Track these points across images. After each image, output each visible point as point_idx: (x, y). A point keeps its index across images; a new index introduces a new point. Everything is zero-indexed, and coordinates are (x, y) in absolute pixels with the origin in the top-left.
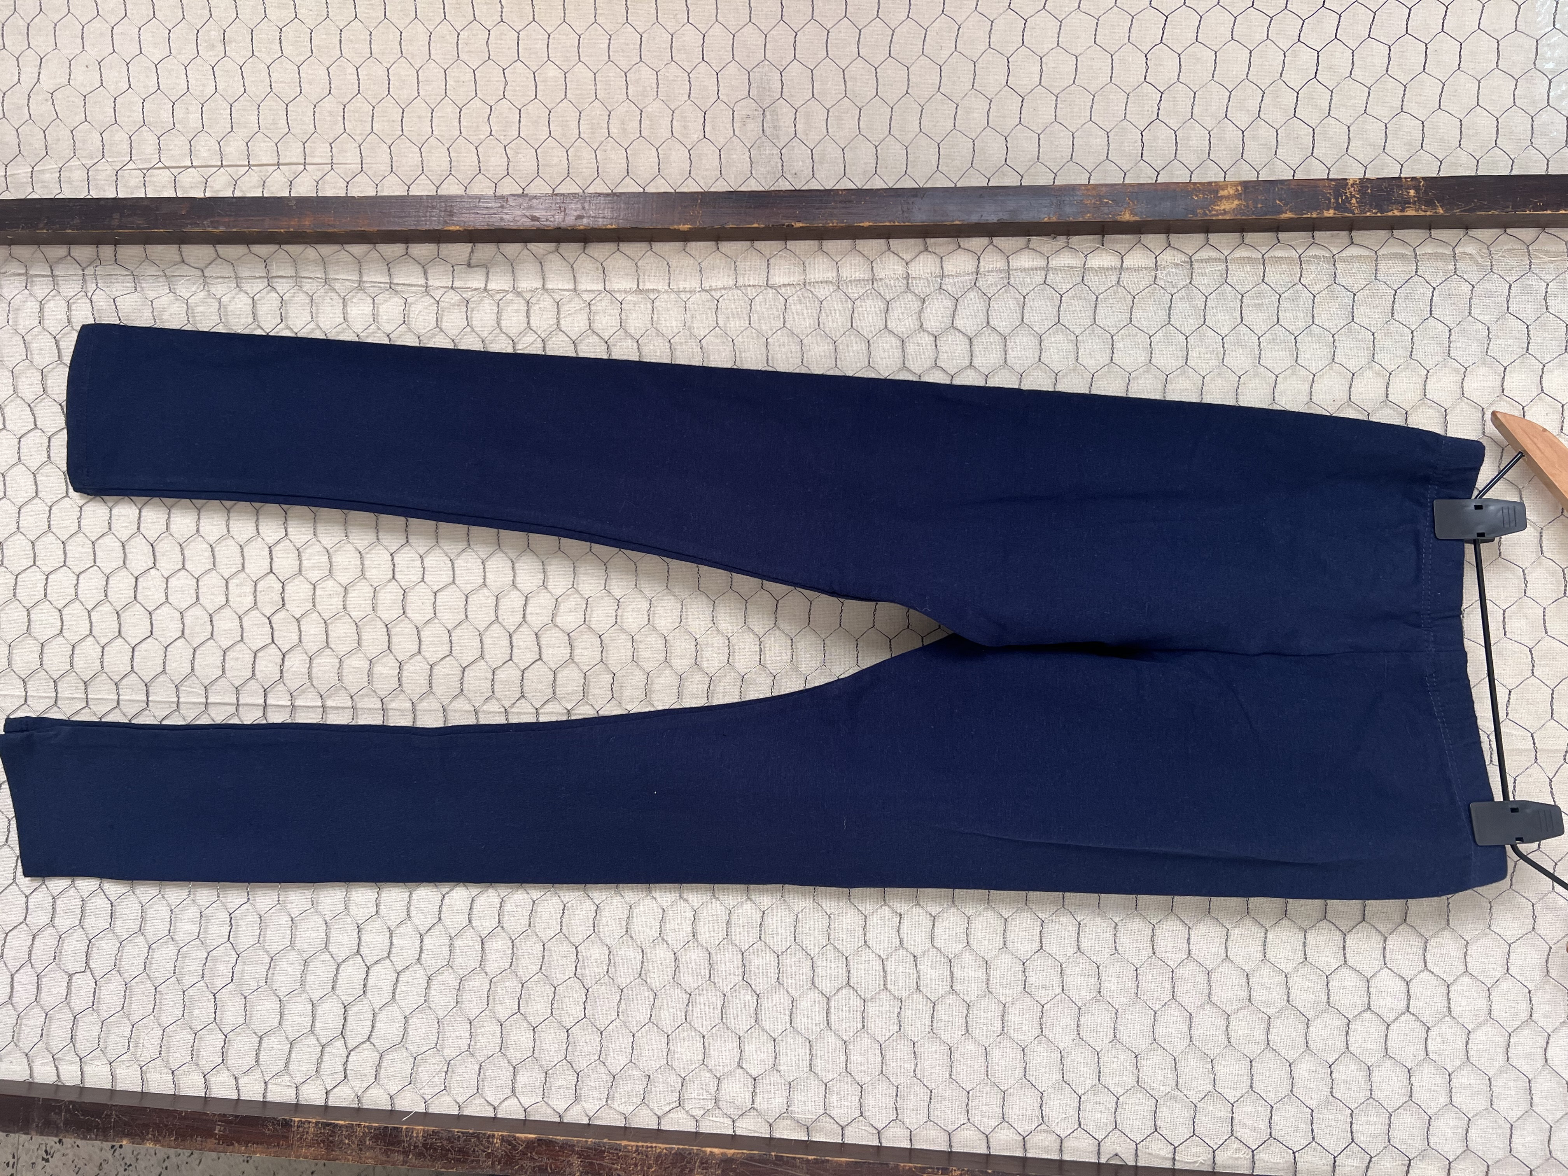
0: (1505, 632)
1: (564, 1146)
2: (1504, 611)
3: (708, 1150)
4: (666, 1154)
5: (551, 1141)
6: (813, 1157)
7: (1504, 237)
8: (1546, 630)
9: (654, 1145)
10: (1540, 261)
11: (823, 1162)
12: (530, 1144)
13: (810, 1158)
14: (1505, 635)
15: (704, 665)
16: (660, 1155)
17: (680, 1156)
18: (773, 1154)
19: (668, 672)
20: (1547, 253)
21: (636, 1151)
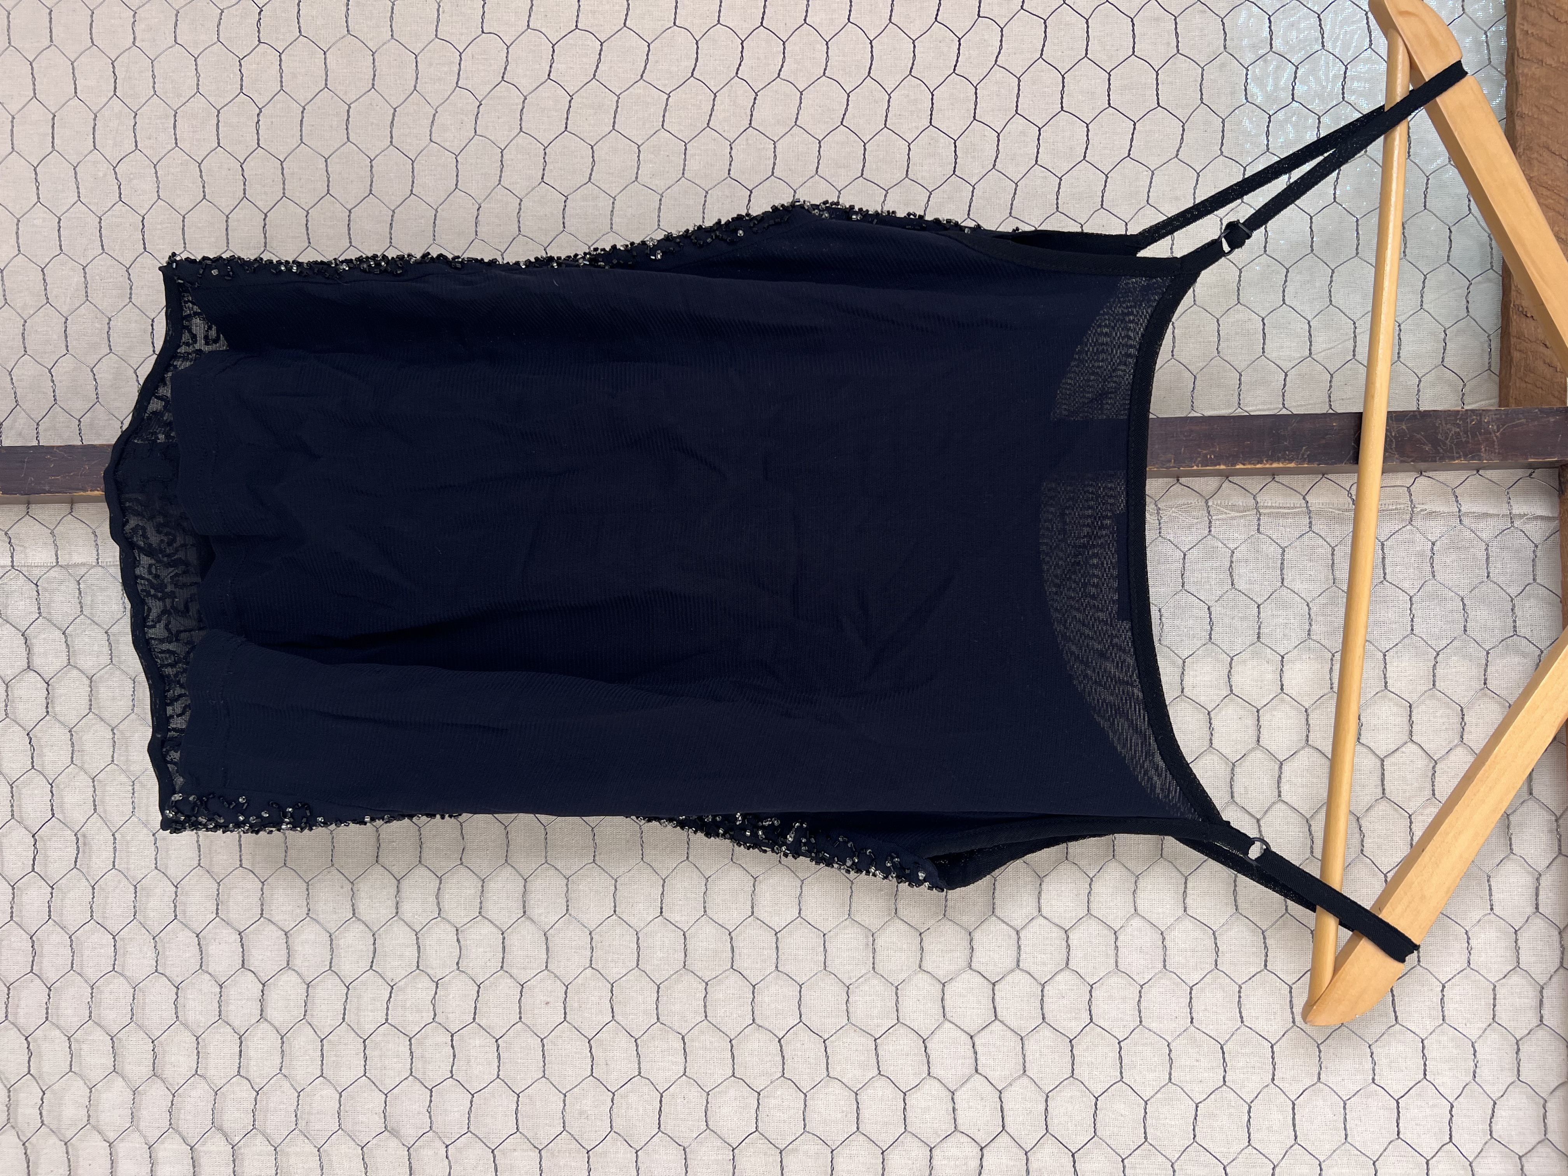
0: (1192, 1019)
2: (1191, 989)
7: (1177, 488)
8: (1242, 1017)
10: (1224, 516)
14: (1192, 1022)
15: (168, 1073)
19: (119, 1083)
20: (1233, 508)
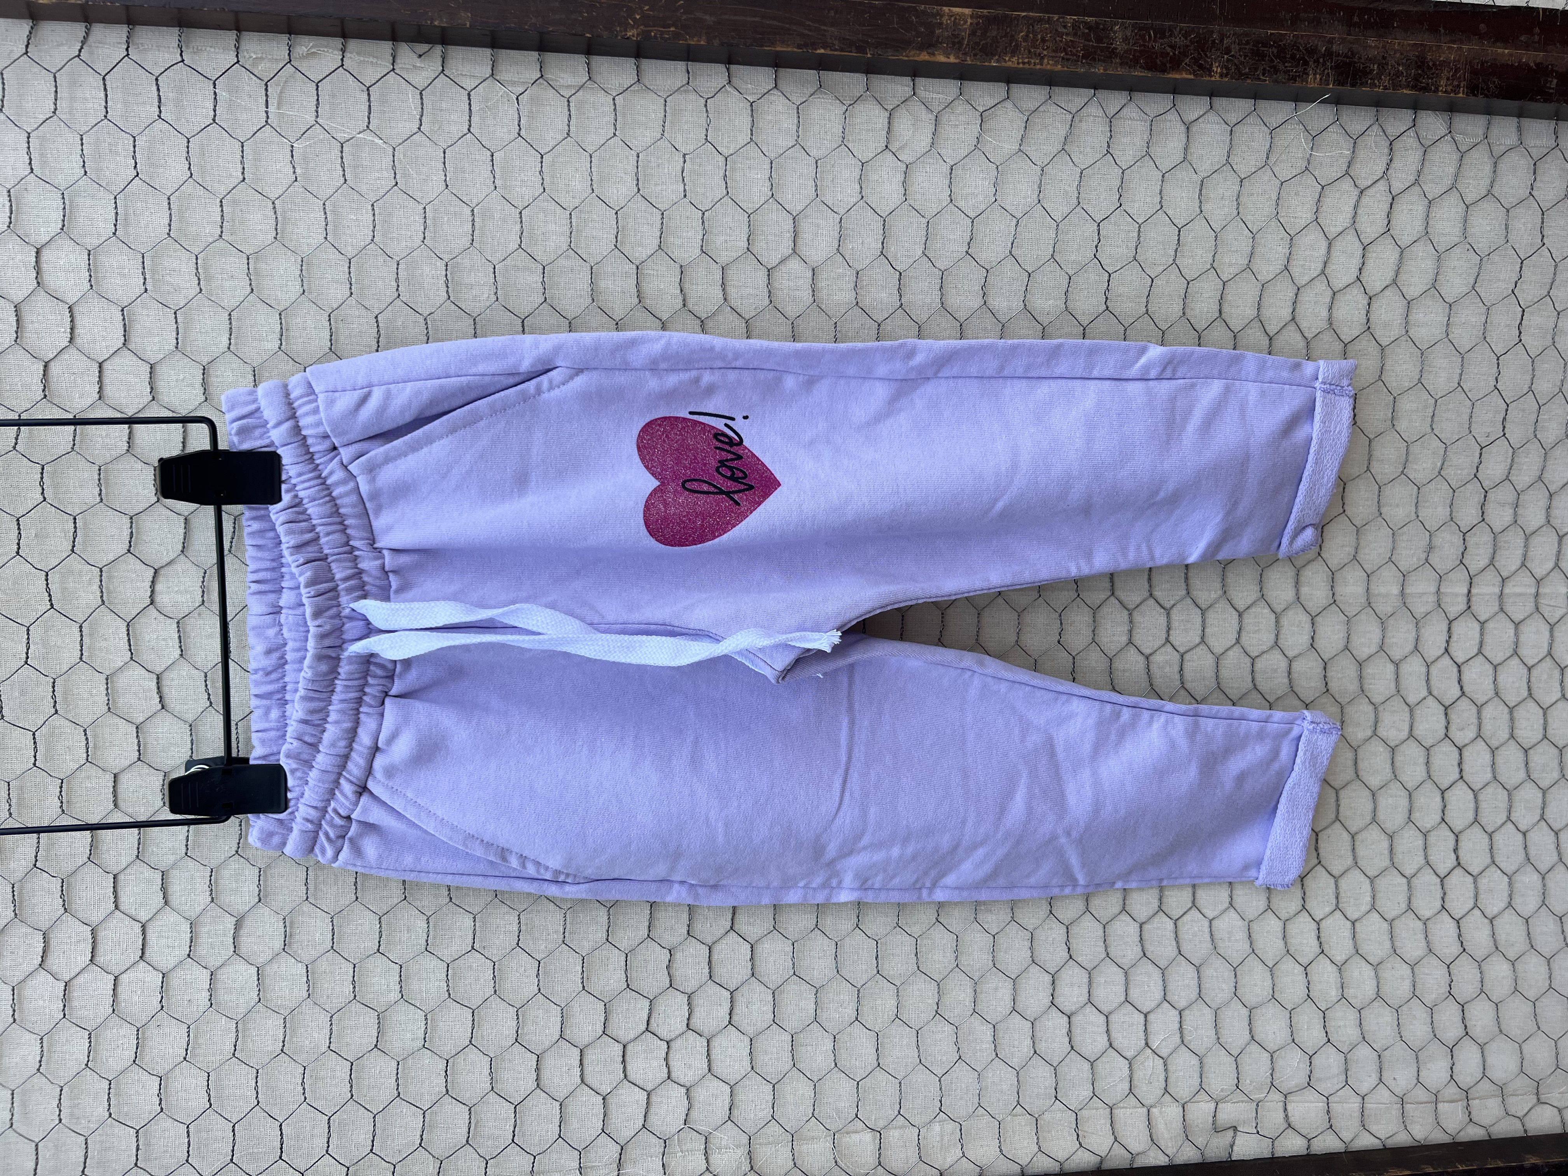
1: (1133, 63)
3: (952, 59)
4: (1006, 54)
5: (1150, 69)
6: (818, 51)
9: (1021, 66)
11: (806, 45)
12: (1176, 65)
13: (822, 51)
16: (1013, 53)
17: (988, 51)
18: (869, 55)
21: (1042, 58)
